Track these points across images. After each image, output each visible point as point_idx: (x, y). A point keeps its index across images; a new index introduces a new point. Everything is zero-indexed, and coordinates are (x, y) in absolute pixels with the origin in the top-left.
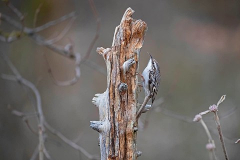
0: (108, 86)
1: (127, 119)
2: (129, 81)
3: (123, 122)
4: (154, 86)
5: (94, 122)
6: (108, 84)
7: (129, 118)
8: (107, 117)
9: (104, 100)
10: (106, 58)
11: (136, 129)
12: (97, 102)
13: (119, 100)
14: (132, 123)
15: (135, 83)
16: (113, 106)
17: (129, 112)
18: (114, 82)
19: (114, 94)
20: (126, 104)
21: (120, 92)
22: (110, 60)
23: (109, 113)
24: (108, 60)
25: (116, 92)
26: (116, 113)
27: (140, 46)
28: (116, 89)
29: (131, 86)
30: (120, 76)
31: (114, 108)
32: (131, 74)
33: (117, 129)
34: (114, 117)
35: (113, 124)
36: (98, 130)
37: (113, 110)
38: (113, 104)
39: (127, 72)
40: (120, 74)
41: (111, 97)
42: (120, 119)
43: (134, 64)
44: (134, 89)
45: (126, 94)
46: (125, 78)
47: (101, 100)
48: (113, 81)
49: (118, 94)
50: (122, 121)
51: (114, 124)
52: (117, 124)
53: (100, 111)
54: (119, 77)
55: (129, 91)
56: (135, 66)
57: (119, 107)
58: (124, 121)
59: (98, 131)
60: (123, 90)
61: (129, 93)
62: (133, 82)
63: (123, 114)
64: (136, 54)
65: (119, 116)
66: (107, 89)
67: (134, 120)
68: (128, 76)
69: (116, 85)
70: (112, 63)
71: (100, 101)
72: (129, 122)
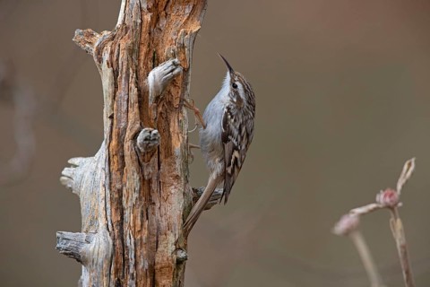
0: (106, 136)
1: (158, 228)
2: (163, 123)
3: (148, 238)
4: (235, 148)
5: (68, 235)
6: (107, 129)
7: (164, 224)
8: (102, 223)
9: (94, 173)
10: (100, 60)
11: (181, 254)
12: (76, 179)
13: (136, 176)
14: (172, 239)
15: (181, 127)
16: (120, 192)
17: (163, 209)
18: (123, 124)
19: (123, 157)
20: (154, 186)
21: (137, 152)
22: (110, 64)
23: (109, 211)
24: (105, 63)
25: (127, 153)
26: (127, 213)
27: (194, 27)
28: (128, 144)
29: (170, 136)
30: (140, 107)
31: (121, 197)
32: (170, 103)
33: (132, 255)
34: (121, 223)
35: (118, 242)
36: (78, 258)
37: (120, 202)
38: (118, 186)
39: (157, 98)
40: (139, 102)
41: (115, 167)
42: (138, 229)
43: (178, 74)
44: (177, 146)
45: (155, 159)
46: (153, 114)
47: (87, 175)
48: (119, 121)
49: (135, 158)
50: (145, 232)
51: (122, 240)
52: (130, 242)
53: (83, 207)
54: (136, 110)
55: (162, 150)
56: (179, 82)
57: (136, 195)
58: (149, 233)
59: (78, 260)
60: (147, 147)
61: (162, 157)
62: (174, 127)
63: (146, 215)
64: (183, 47)
65: (135, 218)
66: (104, 145)
67: (178, 231)
68: (160, 109)
69: (129, 134)
70: (115, 74)
71: (82, 176)
72: (162, 237)
